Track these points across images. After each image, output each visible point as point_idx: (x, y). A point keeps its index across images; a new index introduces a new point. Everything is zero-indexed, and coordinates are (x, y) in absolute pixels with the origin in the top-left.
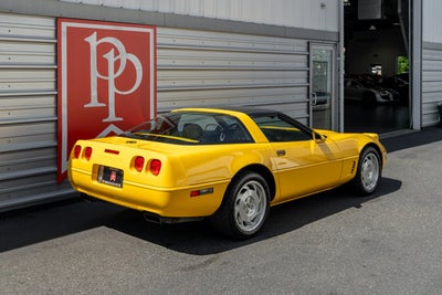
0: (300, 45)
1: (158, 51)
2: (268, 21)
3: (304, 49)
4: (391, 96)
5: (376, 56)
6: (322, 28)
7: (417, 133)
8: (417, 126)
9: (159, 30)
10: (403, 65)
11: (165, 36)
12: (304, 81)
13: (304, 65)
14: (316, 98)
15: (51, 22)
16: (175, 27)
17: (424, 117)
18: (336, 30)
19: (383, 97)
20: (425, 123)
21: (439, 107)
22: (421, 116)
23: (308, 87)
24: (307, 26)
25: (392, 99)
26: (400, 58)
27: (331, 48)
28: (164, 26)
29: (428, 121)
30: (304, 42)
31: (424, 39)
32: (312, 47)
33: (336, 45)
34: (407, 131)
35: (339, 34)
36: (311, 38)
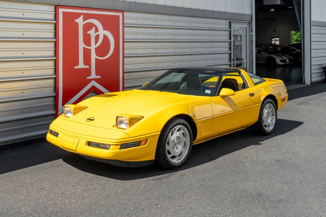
0: (224, 24)
1: (125, 29)
2: (202, 7)
3: (227, 27)
4: (287, 60)
5: (275, 30)
6: (240, 12)
7: (308, 87)
8: (308, 81)
9: (126, 14)
10: (295, 37)
11: (130, 18)
12: (227, 50)
13: (227, 38)
14: (236, 62)
15: (52, 9)
16: (138, 12)
17: (313, 75)
18: (250, 13)
19: (281, 61)
20: (314, 80)
21: (324, 68)
22: (311, 74)
23: (230, 54)
24: (229, 10)
25: (288, 63)
26: (293, 32)
27: (246, 26)
28: (130, 11)
29: (316, 78)
30: (227, 22)
31: (312, 19)
32: (233, 25)
33: (250, 23)
34: (301, 86)
35: (252, 16)
36: (231, 19)
